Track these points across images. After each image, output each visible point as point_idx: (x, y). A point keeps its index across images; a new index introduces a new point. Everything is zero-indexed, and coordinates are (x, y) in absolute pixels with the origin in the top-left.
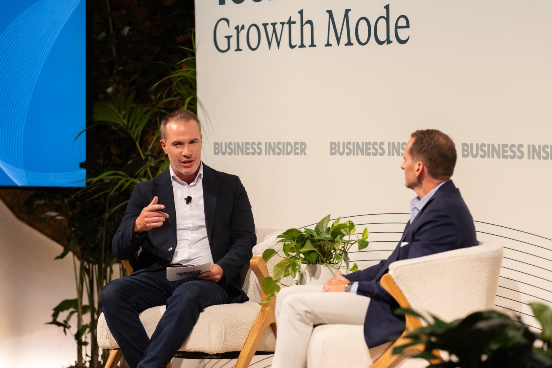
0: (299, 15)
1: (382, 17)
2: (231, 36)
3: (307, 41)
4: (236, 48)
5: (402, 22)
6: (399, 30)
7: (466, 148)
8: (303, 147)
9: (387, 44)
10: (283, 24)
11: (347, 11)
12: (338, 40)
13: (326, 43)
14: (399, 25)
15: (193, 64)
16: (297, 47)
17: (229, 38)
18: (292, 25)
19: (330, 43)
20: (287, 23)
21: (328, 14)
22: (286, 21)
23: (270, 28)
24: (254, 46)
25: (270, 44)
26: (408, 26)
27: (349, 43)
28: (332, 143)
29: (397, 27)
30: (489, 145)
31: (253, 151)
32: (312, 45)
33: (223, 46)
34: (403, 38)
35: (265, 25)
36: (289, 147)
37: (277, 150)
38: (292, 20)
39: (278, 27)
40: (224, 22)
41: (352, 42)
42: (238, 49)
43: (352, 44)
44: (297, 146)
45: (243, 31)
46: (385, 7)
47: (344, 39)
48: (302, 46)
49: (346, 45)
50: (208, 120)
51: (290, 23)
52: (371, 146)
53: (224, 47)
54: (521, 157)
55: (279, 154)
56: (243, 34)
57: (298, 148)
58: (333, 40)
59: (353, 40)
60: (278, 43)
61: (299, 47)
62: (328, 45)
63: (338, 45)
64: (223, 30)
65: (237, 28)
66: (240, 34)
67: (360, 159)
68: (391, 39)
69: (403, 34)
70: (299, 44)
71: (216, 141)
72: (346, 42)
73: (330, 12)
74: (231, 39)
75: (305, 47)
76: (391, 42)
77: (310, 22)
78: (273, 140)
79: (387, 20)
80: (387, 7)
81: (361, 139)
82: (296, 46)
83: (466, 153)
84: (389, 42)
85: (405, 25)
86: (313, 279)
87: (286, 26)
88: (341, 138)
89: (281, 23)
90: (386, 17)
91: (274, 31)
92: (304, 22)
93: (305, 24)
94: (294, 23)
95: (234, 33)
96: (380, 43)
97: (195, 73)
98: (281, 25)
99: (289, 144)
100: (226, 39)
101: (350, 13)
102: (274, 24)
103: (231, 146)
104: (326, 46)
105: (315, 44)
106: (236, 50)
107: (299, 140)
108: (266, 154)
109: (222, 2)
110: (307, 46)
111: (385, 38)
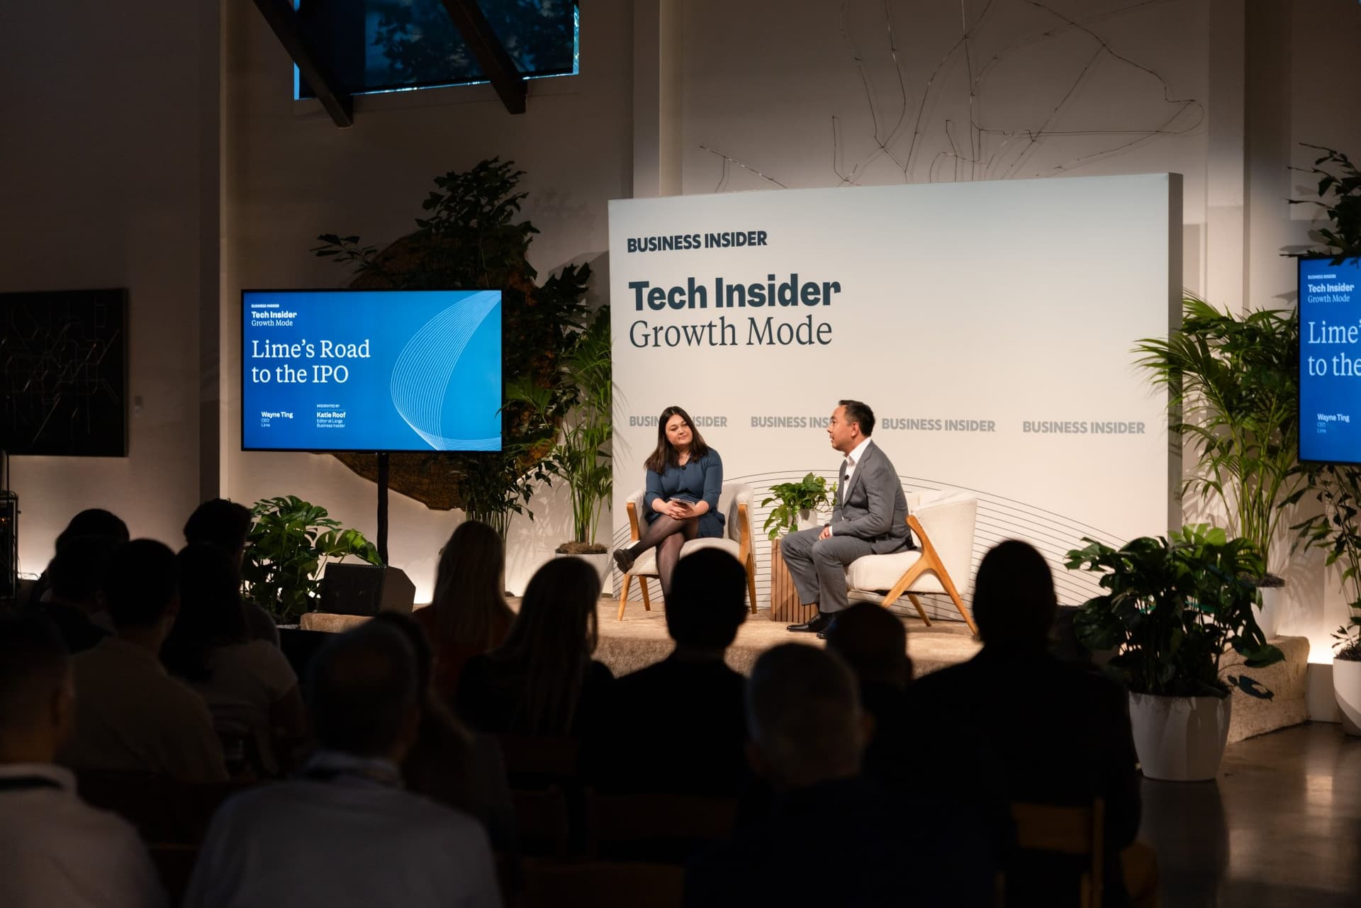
0: (721, 321)
1: (804, 324)
2: (649, 335)
3: (728, 340)
4: (654, 344)
5: (824, 329)
6: (821, 334)
7: (886, 422)
8: (723, 420)
9: (810, 344)
10: (703, 327)
11: (769, 319)
12: (760, 340)
13: (748, 342)
14: (821, 330)
15: (607, 355)
17: (646, 336)
18: (713, 328)
19: (752, 342)
20: (708, 327)
21: (750, 321)
22: (707, 325)
23: (690, 331)
24: (673, 342)
25: (689, 342)
26: (830, 331)
27: (771, 342)
28: (753, 418)
29: (819, 332)
30: (908, 420)
32: (734, 343)
33: (640, 342)
34: (824, 340)
35: (685, 328)
36: (709, 420)
38: (713, 324)
39: (699, 330)
40: (641, 324)
41: (774, 341)
42: (656, 345)
43: (774, 344)
44: (717, 420)
45: (661, 331)
46: (807, 317)
47: (766, 339)
48: (723, 343)
49: (768, 344)
50: (624, 400)
51: (710, 326)
52: (792, 420)
56: (661, 334)
57: (718, 422)
58: (755, 339)
59: (775, 339)
60: (699, 342)
62: (750, 343)
63: (760, 343)
64: (640, 331)
65: (655, 329)
66: (659, 334)
67: (781, 430)
68: (813, 341)
69: (824, 337)
70: (720, 342)
71: (632, 416)
72: (768, 342)
73: (752, 320)
74: (649, 337)
75: (726, 344)
76: (813, 343)
77: (731, 326)
79: (810, 326)
80: (810, 317)
81: (783, 414)
82: (716, 344)
83: (886, 425)
84: (811, 342)
85: (827, 329)
86: (804, 521)
87: (707, 329)
88: (762, 414)
89: (701, 326)
90: (808, 324)
91: (695, 332)
92: (725, 325)
93: (727, 327)
94: (716, 326)
95: (652, 332)
96: (802, 343)
97: (610, 363)
98: (702, 328)
99: (708, 418)
100: (644, 337)
101: (772, 321)
102: (694, 327)
103: (648, 419)
104: (747, 344)
105: (736, 342)
106: (654, 346)
107: (720, 415)
109: (639, 307)
110: (728, 344)
111: (808, 339)
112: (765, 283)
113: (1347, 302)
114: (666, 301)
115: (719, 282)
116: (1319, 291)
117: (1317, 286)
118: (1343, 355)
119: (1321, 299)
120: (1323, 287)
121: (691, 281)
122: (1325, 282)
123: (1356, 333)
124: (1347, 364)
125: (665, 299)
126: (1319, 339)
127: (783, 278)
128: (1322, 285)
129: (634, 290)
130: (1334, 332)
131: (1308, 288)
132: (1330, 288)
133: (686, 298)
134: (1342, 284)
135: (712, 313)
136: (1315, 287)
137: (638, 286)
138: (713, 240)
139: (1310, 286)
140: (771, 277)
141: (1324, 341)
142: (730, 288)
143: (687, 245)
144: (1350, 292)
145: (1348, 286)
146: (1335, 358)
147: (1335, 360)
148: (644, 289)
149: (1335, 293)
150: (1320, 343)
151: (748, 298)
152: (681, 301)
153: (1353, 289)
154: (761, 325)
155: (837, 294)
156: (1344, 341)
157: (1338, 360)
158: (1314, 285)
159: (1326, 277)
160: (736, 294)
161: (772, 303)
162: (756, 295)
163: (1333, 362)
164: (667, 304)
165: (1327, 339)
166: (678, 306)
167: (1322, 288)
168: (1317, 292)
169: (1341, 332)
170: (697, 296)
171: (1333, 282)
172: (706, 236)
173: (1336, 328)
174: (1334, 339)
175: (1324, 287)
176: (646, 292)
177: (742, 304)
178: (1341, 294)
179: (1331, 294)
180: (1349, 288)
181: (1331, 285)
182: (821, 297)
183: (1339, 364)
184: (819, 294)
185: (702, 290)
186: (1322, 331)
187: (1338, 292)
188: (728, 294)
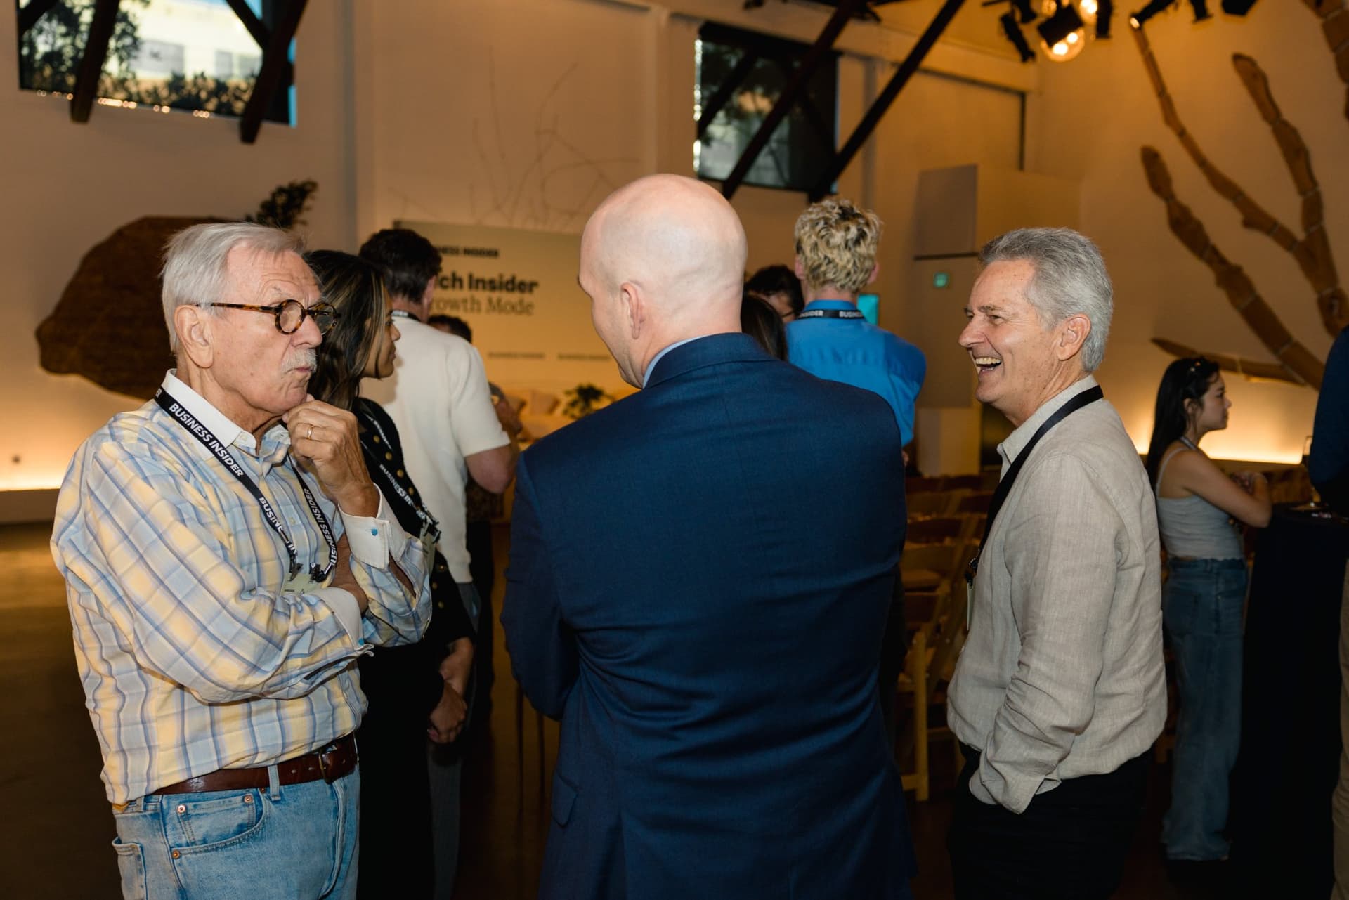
0: (471, 298)
1: (518, 303)
11: (499, 299)
22: (463, 299)
23: (452, 302)
35: (449, 300)
38: (467, 299)
39: (458, 302)
51: (465, 300)
68: (524, 312)
70: (470, 310)
80: (522, 299)
90: (521, 302)
91: (455, 303)
92: (474, 300)
98: (460, 301)
101: (501, 300)
102: (455, 300)
111: (521, 312)
112: (498, 278)
127: (507, 277)
133: (450, 283)
135: (465, 293)
138: (468, 252)
140: (501, 276)
142: (477, 280)
151: (488, 286)
152: (447, 284)
154: (495, 300)
155: (536, 288)
160: (480, 283)
161: (499, 291)
162: (492, 285)
166: (445, 287)
177: (484, 290)
185: (461, 280)
188: (475, 283)
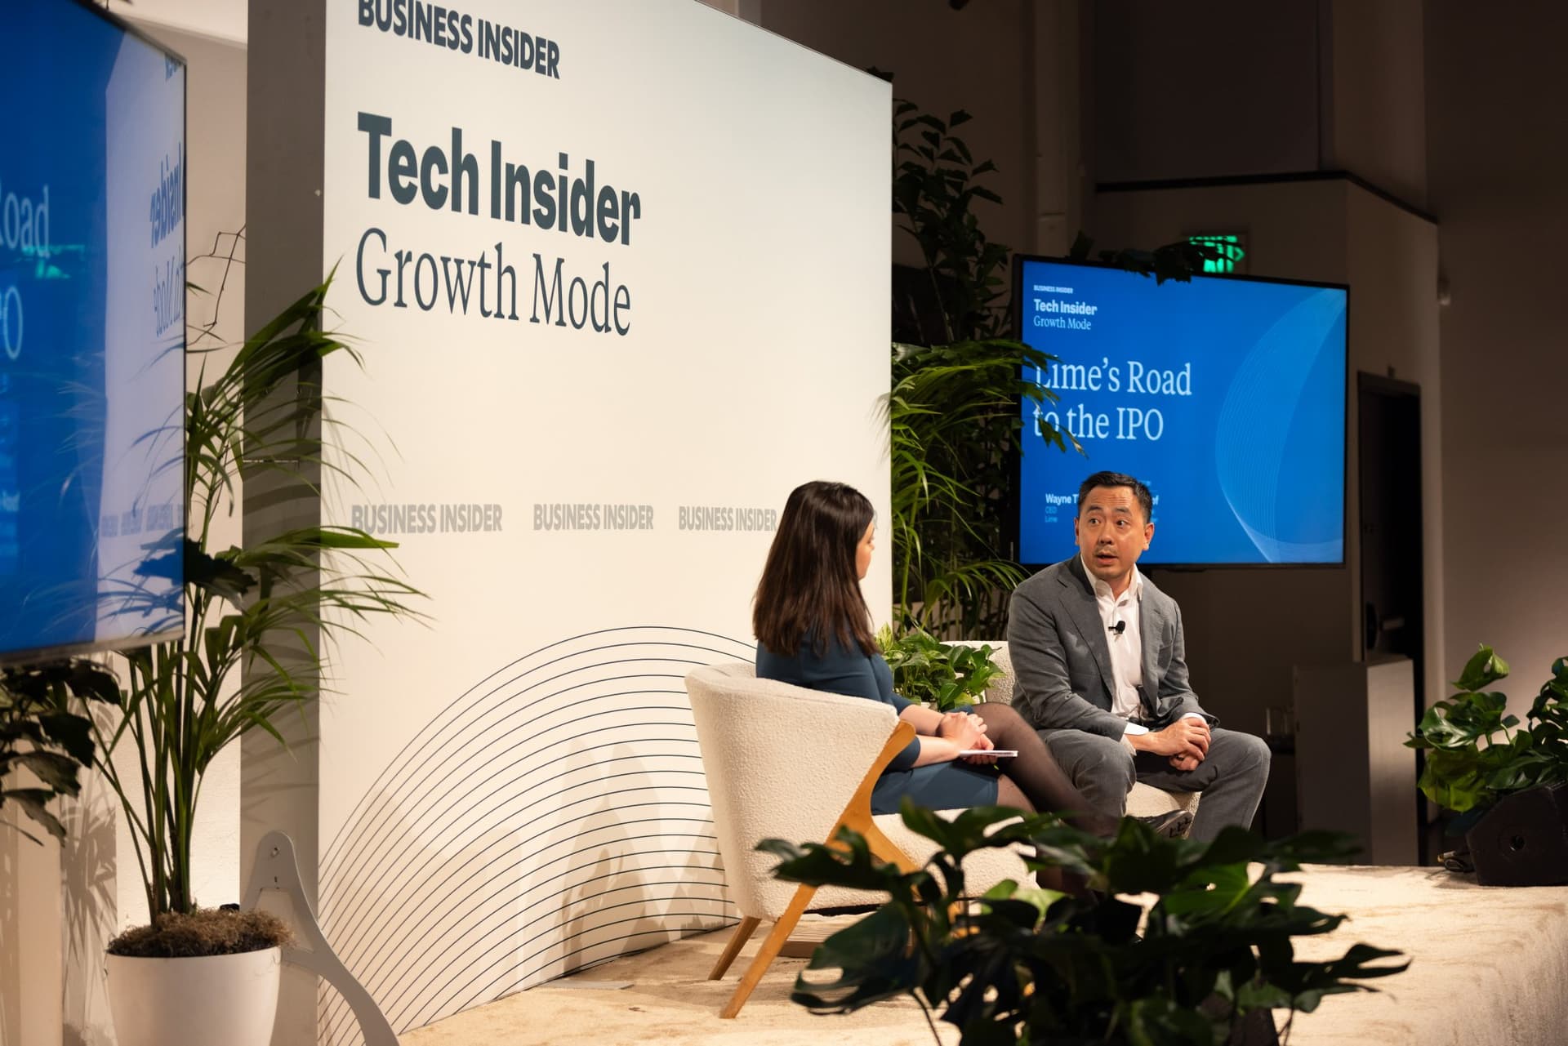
0: (497, 253)
1: (599, 283)
2: (389, 272)
3: (507, 310)
4: (396, 300)
5: (622, 300)
6: (618, 309)
7: (683, 514)
8: (497, 514)
9: (606, 331)
10: (472, 264)
11: (560, 261)
12: (548, 314)
13: (531, 316)
14: (619, 302)
16: (492, 315)
17: (384, 274)
18: (486, 270)
19: (538, 317)
20: (478, 266)
21: (534, 260)
22: (477, 260)
23: (453, 270)
24: (427, 302)
25: (452, 301)
26: (627, 307)
27: (561, 323)
28: (536, 507)
29: (617, 305)
30: (703, 509)
31: (421, 524)
32: (513, 317)
33: (374, 291)
34: (623, 327)
35: (445, 260)
36: (477, 514)
37: (459, 522)
38: (486, 261)
39: (466, 268)
40: (374, 237)
41: (565, 320)
42: (400, 303)
43: (564, 325)
44: (489, 513)
45: (408, 263)
47: (555, 310)
48: (499, 315)
49: (556, 324)
51: (482, 264)
52: (583, 512)
53: (375, 295)
54: (730, 528)
55: (462, 529)
56: (409, 269)
57: (489, 518)
58: (541, 314)
59: (567, 318)
60: (465, 303)
61: (496, 316)
62: (534, 320)
63: (548, 322)
64: (374, 256)
65: (399, 255)
66: (404, 271)
67: (570, 535)
68: (610, 325)
69: (622, 318)
70: (495, 311)
71: (356, 504)
72: (557, 319)
73: (537, 257)
74: (388, 278)
75: (503, 317)
76: (610, 329)
77: (510, 270)
78: (453, 501)
79: (607, 289)
80: (606, 266)
81: (573, 499)
82: (490, 312)
83: (683, 522)
84: (608, 329)
85: (625, 303)
87: (477, 269)
88: (548, 498)
89: (470, 262)
90: (604, 282)
91: (459, 276)
92: (502, 270)
93: (505, 271)
94: (489, 266)
95: (393, 265)
96: (598, 329)
98: (469, 266)
99: (477, 508)
100: (379, 277)
101: (563, 265)
102: (459, 262)
103: (383, 513)
104: (531, 320)
105: (517, 313)
106: (396, 305)
107: (492, 502)
108: (442, 530)
109: (374, 192)
110: (506, 317)
111: (604, 322)
112: (556, 173)
113: (1086, 330)
114: (417, 182)
115: (496, 147)
116: (1049, 310)
117: (1046, 303)
118: (1081, 407)
119: (1052, 323)
120: (1055, 305)
121: (457, 134)
122: (1059, 298)
123: (1099, 376)
124: (1086, 421)
125: (415, 176)
126: (1049, 381)
127: (575, 172)
128: (1054, 301)
129: (366, 135)
130: (1070, 372)
131: (1035, 303)
132: (1066, 308)
133: (446, 180)
134: (1081, 304)
136: (1043, 303)
137: (377, 126)
138: (490, 41)
139: (1037, 301)
140: (563, 161)
141: (1056, 386)
142: (510, 167)
143: (452, 38)
144: (1091, 315)
145: (1088, 307)
146: (1071, 411)
147: (1070, 414)
148: (383, 138)
149: (1072, 316)
150: (1051, 388)
151: (534, 205)
152: (441, 187)
153: (1095, 312)
154: (549, 276)
155: (637, 220)
156: (1083, 387)
157: (1075, 415)
158: (1043, 301)
159: (1060, 290)
160: (518, 187)
161: (563, 228)
162: (544, 200)
163: (1067, 417)
164: (419, 194)
165: (1060, 383)
166: (436, 200)
167: (1053, 307)
168: (1046, 311)
169: (1079, 372)
170: (465, 176)
171: (1069, 299)
172: (481, 22)
173: (1072, 367)
174: (1070, 384)
175: (1057, 305)
176: (387, 144)
177: (526, 220)
178: (1079, 317)
179: (1067, 316)
180: (1090, 310)
181: (1065, 303)
182: (619, 223)
183: (1076, 420)
184: (618, 218)
185: (471, 164)
186: (1053, 370)
187: (1075, 314)
188: (507, 187)
